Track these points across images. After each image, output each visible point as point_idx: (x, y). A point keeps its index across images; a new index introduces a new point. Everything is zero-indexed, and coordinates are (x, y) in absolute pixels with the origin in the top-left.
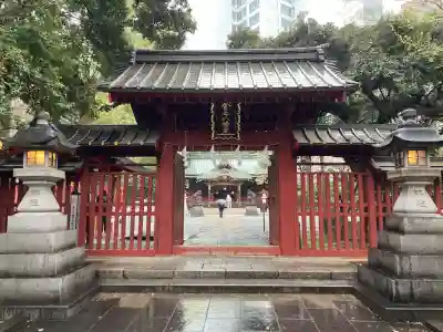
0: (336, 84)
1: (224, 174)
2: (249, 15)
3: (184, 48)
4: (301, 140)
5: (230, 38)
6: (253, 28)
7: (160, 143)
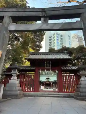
0: (68, 58)
1: (48, 80)
2: (53, 45)
3: (40, 52)
4: (63, 68)
5: (49, 50)
6: (54, 48)
7: (36, 69)
